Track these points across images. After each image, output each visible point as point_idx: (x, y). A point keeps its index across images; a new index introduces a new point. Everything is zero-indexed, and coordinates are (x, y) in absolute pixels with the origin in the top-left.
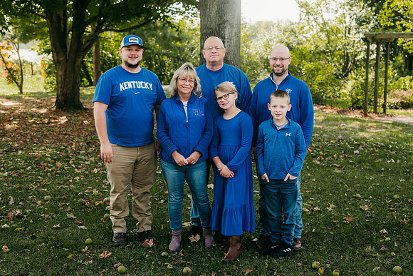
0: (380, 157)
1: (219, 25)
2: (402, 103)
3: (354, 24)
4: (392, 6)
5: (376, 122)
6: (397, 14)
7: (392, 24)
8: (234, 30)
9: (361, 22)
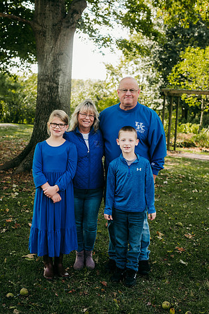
0: (185, 187)
1: (54, 73)
2: (185, 143)
3: (147, 83)
4: (178, 70)
5: (170, 157)
6: (182, 76)
7: (178, 84)
8: (67, 78)
9: (151, 82)
